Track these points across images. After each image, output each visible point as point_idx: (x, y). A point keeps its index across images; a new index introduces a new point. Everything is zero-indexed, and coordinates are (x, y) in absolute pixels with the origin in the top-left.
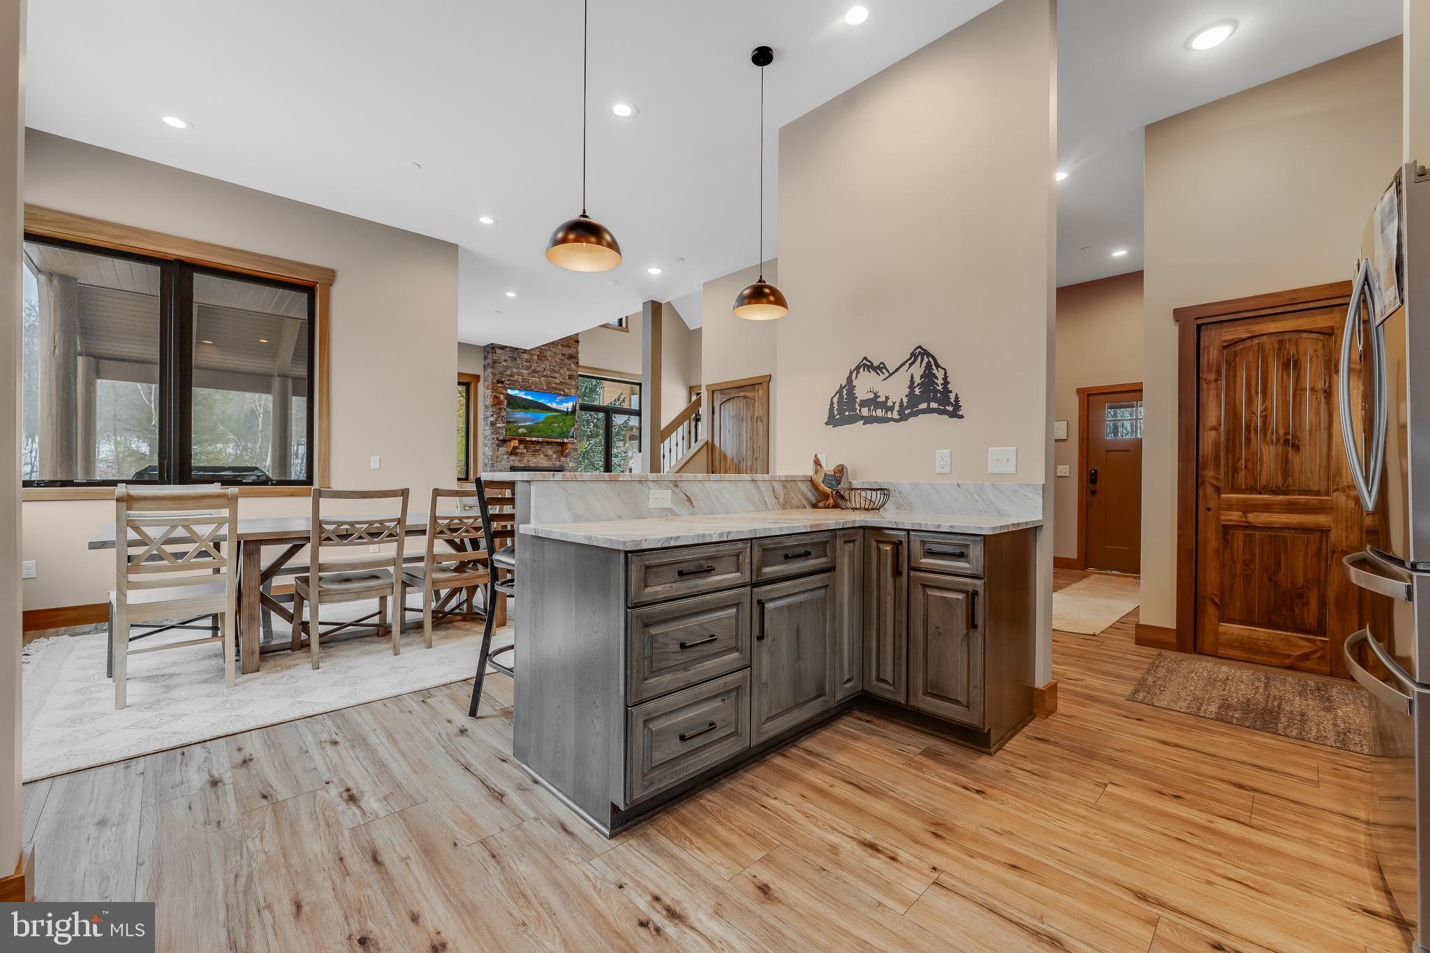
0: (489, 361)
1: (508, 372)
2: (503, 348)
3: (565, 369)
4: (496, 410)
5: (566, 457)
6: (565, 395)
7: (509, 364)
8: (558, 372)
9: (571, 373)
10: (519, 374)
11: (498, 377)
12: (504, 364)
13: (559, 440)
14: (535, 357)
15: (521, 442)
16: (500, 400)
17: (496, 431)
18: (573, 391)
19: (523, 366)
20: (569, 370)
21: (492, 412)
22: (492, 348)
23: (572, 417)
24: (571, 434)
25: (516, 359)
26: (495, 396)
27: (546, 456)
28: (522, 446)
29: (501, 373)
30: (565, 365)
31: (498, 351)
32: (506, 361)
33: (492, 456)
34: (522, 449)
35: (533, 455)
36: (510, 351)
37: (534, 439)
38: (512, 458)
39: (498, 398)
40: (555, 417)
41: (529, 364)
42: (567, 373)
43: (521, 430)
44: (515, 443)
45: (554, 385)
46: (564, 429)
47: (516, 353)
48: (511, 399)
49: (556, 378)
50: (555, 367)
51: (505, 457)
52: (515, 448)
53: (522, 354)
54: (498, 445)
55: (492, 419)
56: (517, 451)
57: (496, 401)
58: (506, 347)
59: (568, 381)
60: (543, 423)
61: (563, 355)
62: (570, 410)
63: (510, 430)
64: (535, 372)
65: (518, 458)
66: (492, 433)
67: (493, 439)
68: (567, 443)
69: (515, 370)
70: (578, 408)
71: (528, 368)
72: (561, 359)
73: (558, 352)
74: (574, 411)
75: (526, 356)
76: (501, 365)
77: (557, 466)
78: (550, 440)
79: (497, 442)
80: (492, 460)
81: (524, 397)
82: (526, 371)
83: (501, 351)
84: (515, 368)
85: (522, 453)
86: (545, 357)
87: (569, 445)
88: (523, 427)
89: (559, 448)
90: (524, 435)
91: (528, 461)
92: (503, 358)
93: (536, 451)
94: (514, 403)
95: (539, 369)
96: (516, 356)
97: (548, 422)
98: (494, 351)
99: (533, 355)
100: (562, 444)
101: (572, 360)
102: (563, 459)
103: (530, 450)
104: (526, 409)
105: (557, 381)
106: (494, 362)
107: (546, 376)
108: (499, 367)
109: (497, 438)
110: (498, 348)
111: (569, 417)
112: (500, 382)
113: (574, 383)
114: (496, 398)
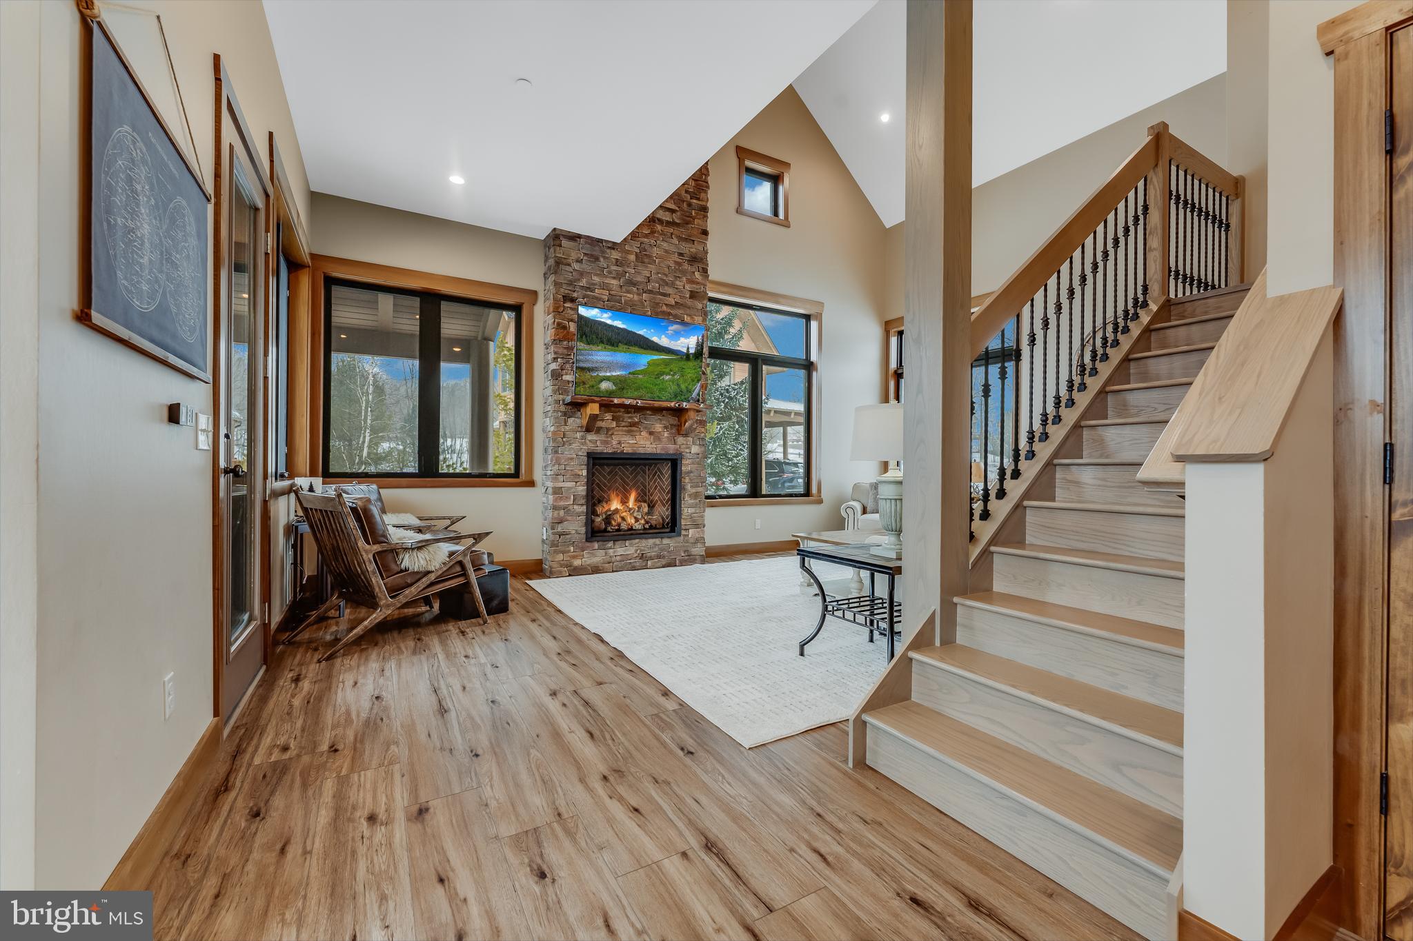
0: (551, 262)
1: (584, 282)
2: (574, 237)
3: (684, 279)
4: (560, 351)
5: (686, 435)
6: (683, 323)
7: (586, 266)
8: (673, 285)
9: (695, 287)
10: (604, 286)
11: (564, 290)
12: (576, 266)
13: (672, 404)
14: (632, 257)
15: (606, 406)
16: (568, 332)
17: (560, 389)
18: (698, 319)
19: (610, 272)
20: (691, 282)
21: (555, 353)
22: (557, 236)
23: (695, 363)
24: (694, 395)
25: (597, 259)
26: (559, 324)
27: (651, 433)
28: (608, 416)
29: (571, 283)
30: (684, 272)
31: (564, 242)
32: (579, 261)
33: (554, 433)
34: (607, 421)
35: (629, 431)
36: (586, 243)
37: (628, 402)
38: (591, 437)
39: (564, 328)
40: (666, 363)
41: (620, 269)
42: (688, 287)
43: (605, 386)
44: (593, 409)
45: (664, 308)
46: (683, 387)
47: (597, 248)
48: (586, 325)
49: (669, 295)
50: (666, 275)
51: (579, 435)
52: (594, 418)
53: (608, 251)
54: (565, 414)
55: (554, 366)
56: (599, 424)
57: (562, 333)
58: (579, 236)
59: (689, 302)
60: (644, 372)
61: (681, 254)
62: (692, 351)
63: (584, 383)
64: (631, 283)
65: (602, 437)
66: (555, 392)
67: (557, 402)
68: (687, 410)
69: (596, 279)
70: (706, 350)
71: (618, 276)
72: (676, 262)
73: (673, 249)
74: (699, 354)
75: (615, 255)
76: (568, 268)
77: (671, 452)
78: (657, 404)
79: (563, 408)
80: (554, 440)
81: (609, 322)
82: (614, 282)
83: (571, 244)
84: (596, 275)
85: (608, 429)
86: (649, 257)
87: (692, 414)
88: (607, 379)
89: (674, 421)
90: (611, 394)
91: (620, 443)
92: (574, 255)
93: (633, 425)
94: (592, 333)
95: (639, 279)
96: (597, 253)
97: (655, 372)
98: (558, 242)
99: (628, 252)
100: (679, 412)
101: (696, 265)
102: (680, 440)
103: (623, 424)
104: (613, 345)
105: (671, 301)
106: (558, 262)
107: (650, 292)
108: (567, 273)
109: (564, 401)
110: (565, 236)
111: (691, 364)
112: (567, 298)
113: (700, 306)
114: (561, 327)
